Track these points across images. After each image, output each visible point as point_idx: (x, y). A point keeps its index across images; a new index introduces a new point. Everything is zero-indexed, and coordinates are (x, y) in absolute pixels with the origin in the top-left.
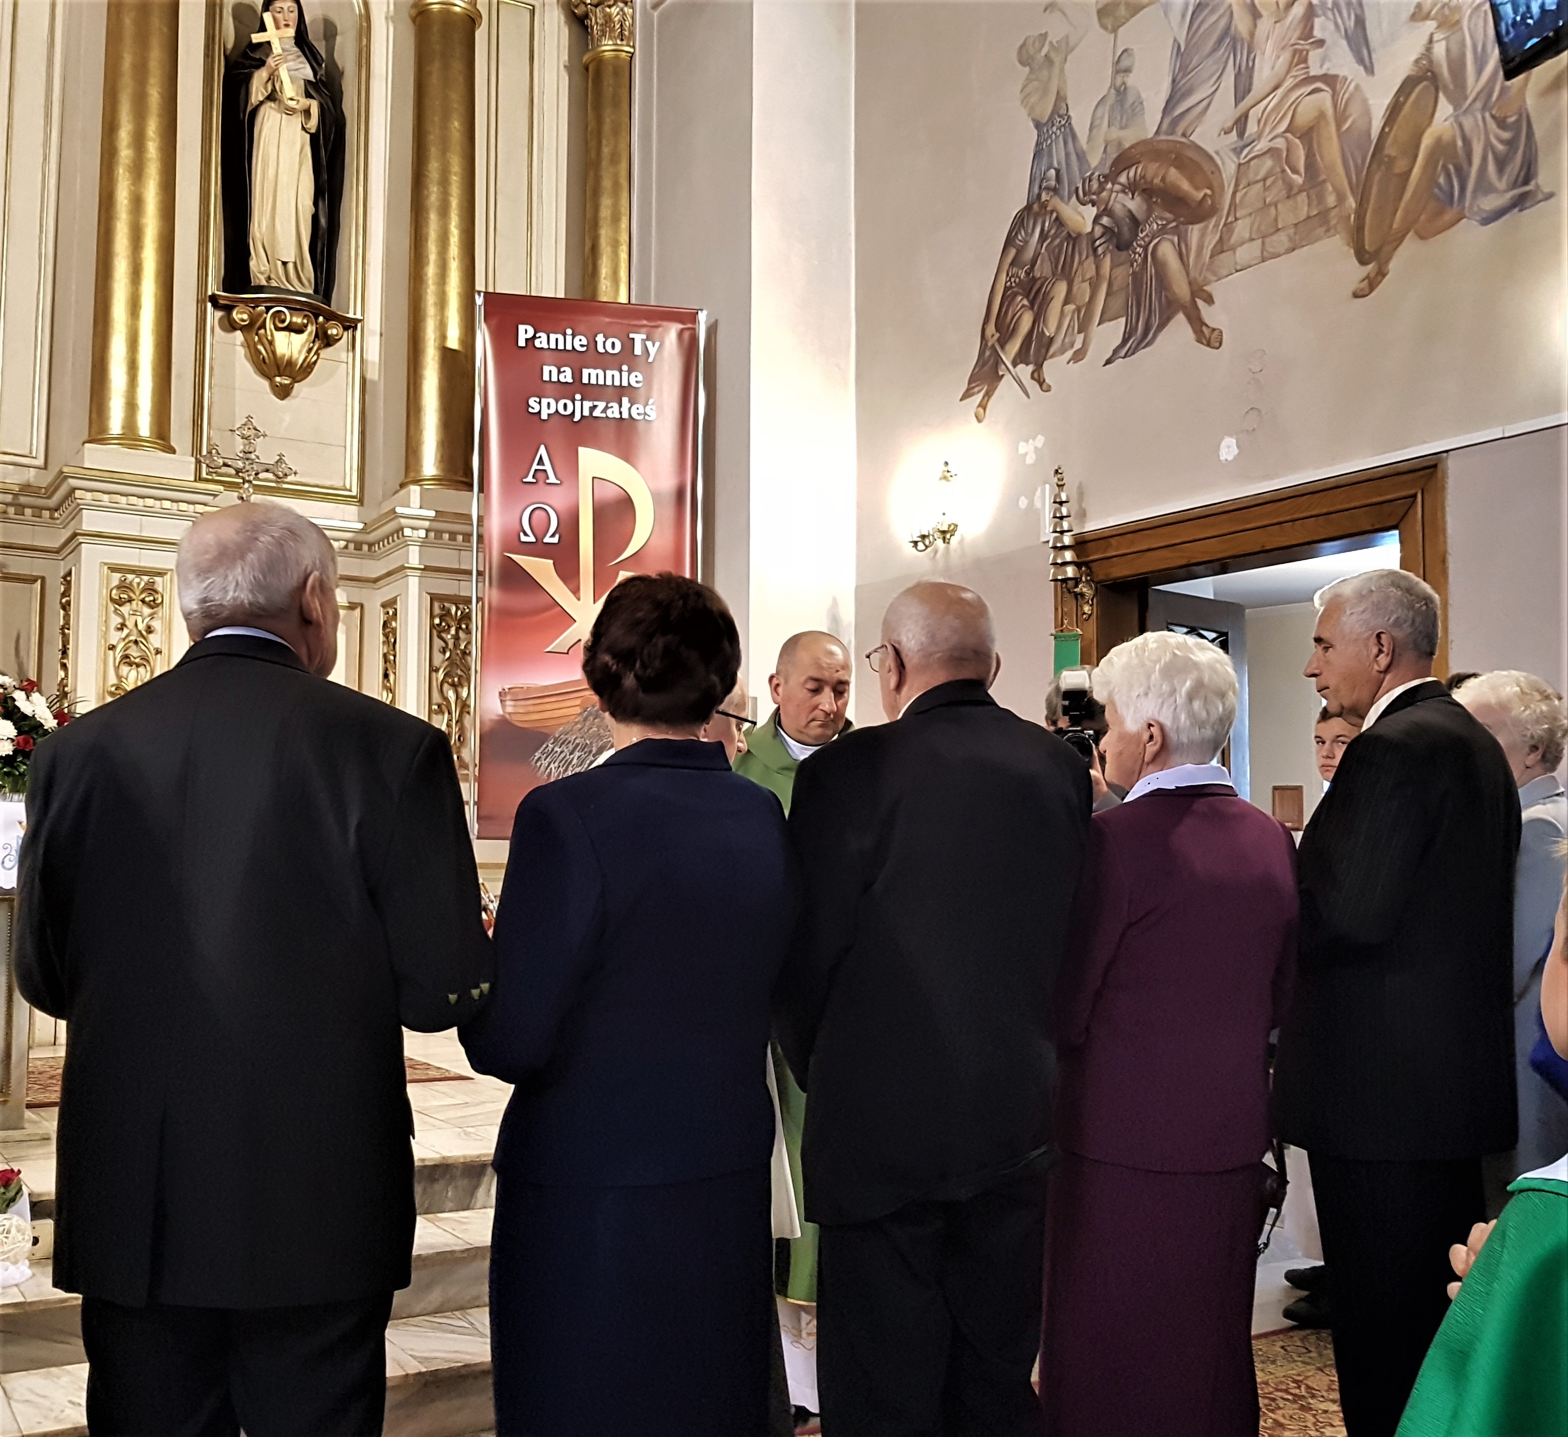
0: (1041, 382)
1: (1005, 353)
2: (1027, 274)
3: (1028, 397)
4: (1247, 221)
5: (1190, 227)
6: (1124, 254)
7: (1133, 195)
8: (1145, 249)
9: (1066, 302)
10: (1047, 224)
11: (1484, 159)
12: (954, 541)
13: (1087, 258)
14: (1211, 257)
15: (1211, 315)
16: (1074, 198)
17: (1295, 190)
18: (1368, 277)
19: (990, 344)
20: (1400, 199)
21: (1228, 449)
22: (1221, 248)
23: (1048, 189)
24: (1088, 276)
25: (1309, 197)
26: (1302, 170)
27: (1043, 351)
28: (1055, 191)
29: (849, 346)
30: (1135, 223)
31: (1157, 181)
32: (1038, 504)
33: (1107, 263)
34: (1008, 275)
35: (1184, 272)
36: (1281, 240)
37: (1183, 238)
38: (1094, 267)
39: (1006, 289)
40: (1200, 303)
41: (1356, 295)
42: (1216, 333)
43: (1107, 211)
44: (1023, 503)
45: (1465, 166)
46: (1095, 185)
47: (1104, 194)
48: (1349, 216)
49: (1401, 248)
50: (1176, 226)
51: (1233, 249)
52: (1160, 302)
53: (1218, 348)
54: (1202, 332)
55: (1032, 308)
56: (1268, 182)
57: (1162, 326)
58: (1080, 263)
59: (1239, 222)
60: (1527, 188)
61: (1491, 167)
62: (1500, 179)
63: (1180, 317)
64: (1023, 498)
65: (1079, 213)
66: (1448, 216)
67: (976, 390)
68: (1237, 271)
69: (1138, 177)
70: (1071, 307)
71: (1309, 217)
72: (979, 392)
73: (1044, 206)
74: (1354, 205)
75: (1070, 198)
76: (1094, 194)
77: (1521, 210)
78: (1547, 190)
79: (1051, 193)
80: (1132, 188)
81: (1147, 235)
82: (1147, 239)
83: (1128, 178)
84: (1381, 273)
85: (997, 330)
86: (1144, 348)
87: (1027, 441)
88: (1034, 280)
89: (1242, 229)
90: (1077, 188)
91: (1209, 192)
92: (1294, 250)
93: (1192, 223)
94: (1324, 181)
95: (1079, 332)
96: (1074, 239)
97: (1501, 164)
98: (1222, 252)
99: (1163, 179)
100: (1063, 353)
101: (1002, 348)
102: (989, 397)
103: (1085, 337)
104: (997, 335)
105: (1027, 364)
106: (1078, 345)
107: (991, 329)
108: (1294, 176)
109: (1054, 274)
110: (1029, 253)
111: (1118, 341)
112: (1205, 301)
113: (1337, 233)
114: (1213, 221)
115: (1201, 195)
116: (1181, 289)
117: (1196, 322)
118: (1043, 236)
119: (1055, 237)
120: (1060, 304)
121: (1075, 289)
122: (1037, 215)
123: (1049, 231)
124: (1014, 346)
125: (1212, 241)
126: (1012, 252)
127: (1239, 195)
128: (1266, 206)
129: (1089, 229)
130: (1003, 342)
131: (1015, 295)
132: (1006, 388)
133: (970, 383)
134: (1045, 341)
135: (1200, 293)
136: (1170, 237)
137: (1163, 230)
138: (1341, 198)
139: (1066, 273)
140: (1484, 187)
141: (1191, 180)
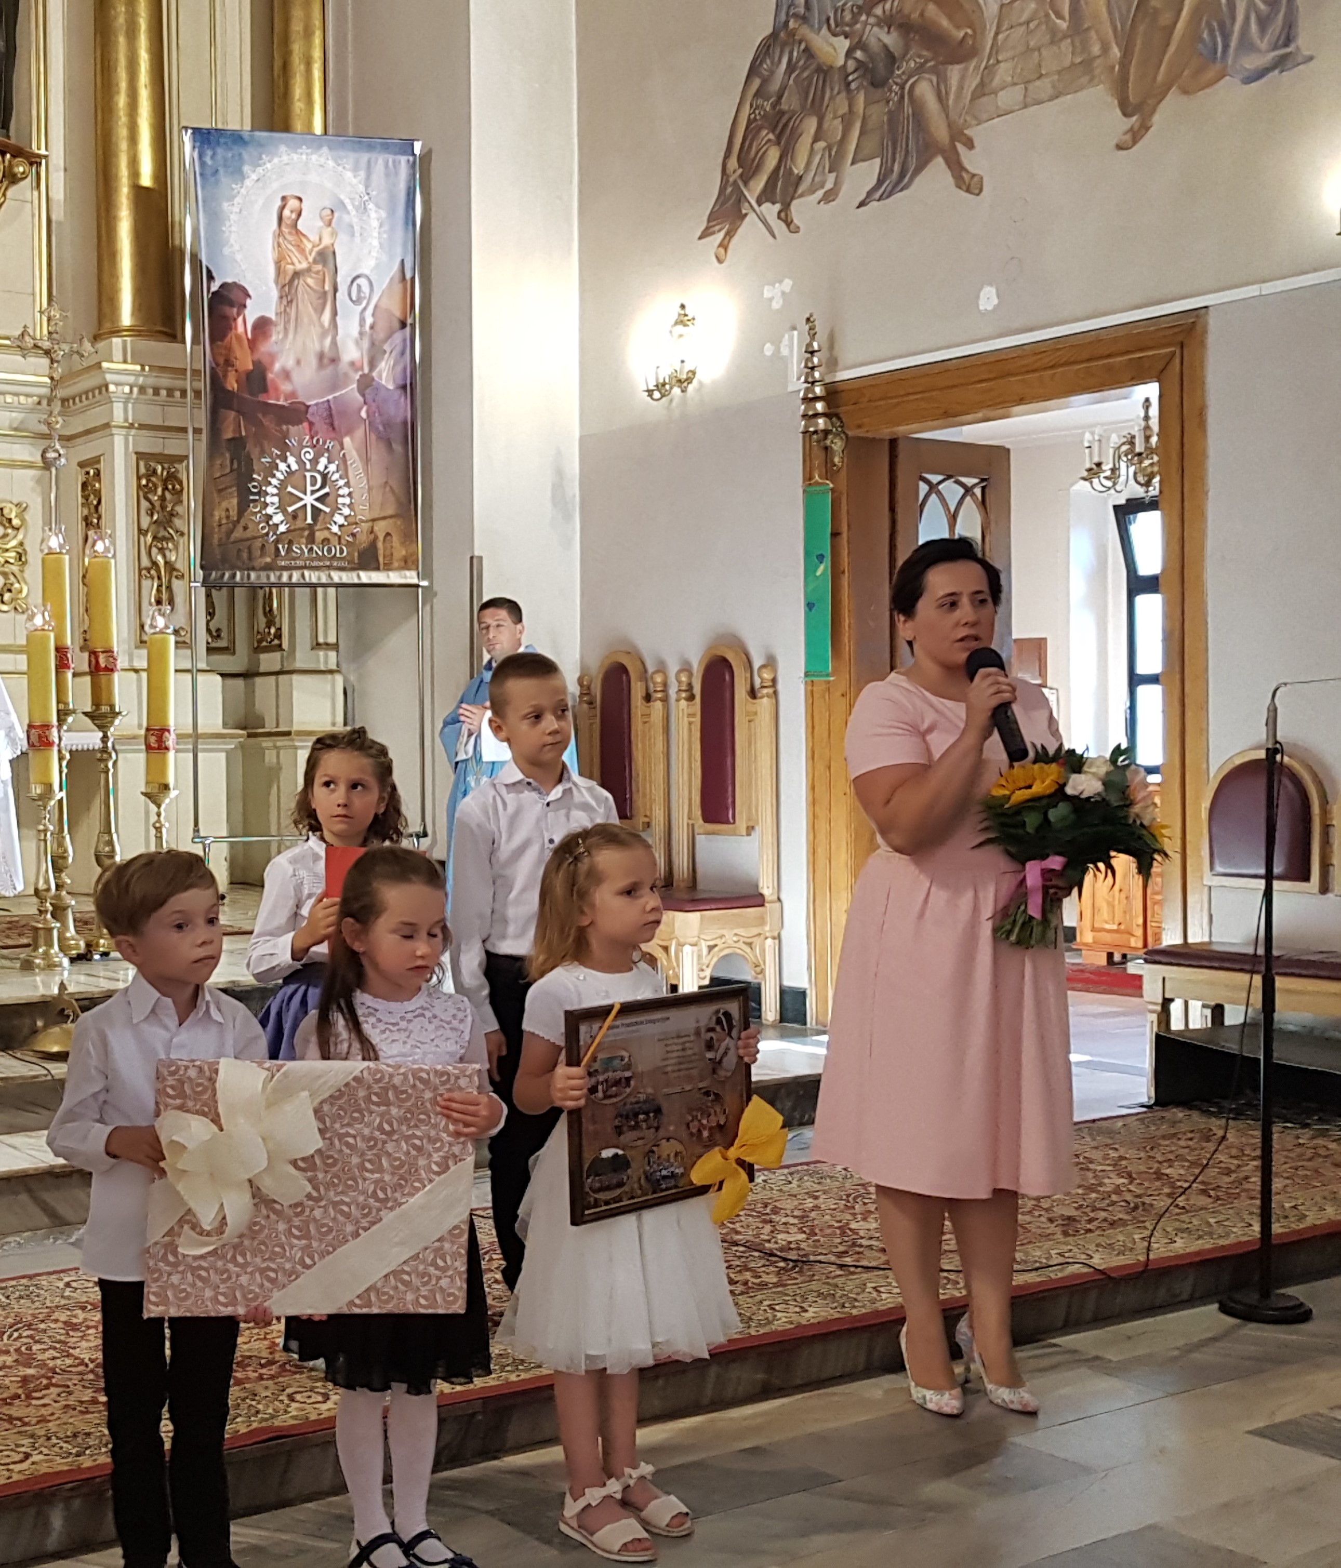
0: (788, 223)
1: (749, 190)
2: (774, 106)
3: (774, 236)
4: (1009, 65)
5: (950, 67)
6: (878, 93)
7: (889, 28)
8: (902, 88)
9: (816, 139)
10: (795, 54)
11: (1247, 19)
12: (691, 388)
13: (838, 93)
14: (972, 100)
15: (971, 160)
16: (825, 28)
17: (1060, 35)
18: (1131, 129)
19: (731, 180)
20: (1164, 53)
21: (988, 298)
22: (982, 91)
23: (796, 16)
24: (840, 112)
25: (1073, 43)
26: (1067, 16)
27: (791, 190)
28: (804, 19)
29: (571, 175)
30: (891, 59)
31: (915, 16)
32: (785, 351)
33: (861, 99)
34: (751, 106)
35: (943, 115)
36: (1044, 87)
37: (942, 78)
38: (846, 104)
39: (749, 122)
40: (960, 147)
41: (1119, 147)
42: (976, 179)
43: (859, 44)
44: (769, 350)
45: (1228, 22)
46: (848, 17)
47: (858, 26)
48: (1114, 67)
49: (1164, 102)
50: (934, 66)
51: (995, 93)
52: (917, 143)
53: (978, 195)
54: (962, 178)
55: (778, 143)
56: (1032, 25)
57: (919, 170)
58: (832, 98)
59: (1002, 65)
60: (1288, 50)
61: (1254, 27)
62: (1262, 37)
63: (939, 160)
64: (768, 345)
65: (831, 45)
66: (1210, 74)
67: (717, 228)
68: (999, 116)
69: (894, 10)
70: (821, 145)
71: (1073, 64)
72: (720, 231)
73: (792, 34)
74: (1118, 55)
75: (820, 29)
76: (847, 25)
77: (1282, 71)
78: (1307, 53)
79: (800, 22)
80: (887, 22)
81: (903, 73)
82: (904, 77)
83: (884, 12)
84: (1145, 127)
85: (740, 166)
86: (902, 190)
87: (773, 285)
88: (782, 113)
89: (1004, 72)
90: (828, 20)
91: (969, 31)
92: (1057, 97)
93: (951, 63)
94: (1088, 29)
95: (830, 172)
96: (824, 71)
97: (1263, 23)
98: (984, 95)
99: (922, 15)
100: (814, 192)
101: (746, 184)
102: (731, 238)
103: (837, 177)
104: (740, 171)
105: (774, 203)
106: (829, 185)
107: (733, 163)
108: (1058, 21)
109: (803, 107)
110: (775, 86)
111: (874, 181)
112: (965, 144)
113: (1101, 82)
114: (973, 64)
115: (962, 34)
116: (941, 132)
117: (956, 167)
118: (791, 67)
119: (804, 68)
120: (810, 141)
121: (826, 125)
122: (784, 45)
123: (798, 61)
124: (759, 184)
125: (973, 83)
126: (756, 83)
127: (1000, 37)
128: (1029, 50)
129: (841, 62)
130: (746, 178)
131: (760, 128)
132: (750, 227)
133: (709, 221)
134: (793, 179)
135: (960, 137)
136: (927, 76)
137: (920, 69)
138: (1105, 49)
139: (817, 108)
140: (1246, 45)
141: (950, 17)
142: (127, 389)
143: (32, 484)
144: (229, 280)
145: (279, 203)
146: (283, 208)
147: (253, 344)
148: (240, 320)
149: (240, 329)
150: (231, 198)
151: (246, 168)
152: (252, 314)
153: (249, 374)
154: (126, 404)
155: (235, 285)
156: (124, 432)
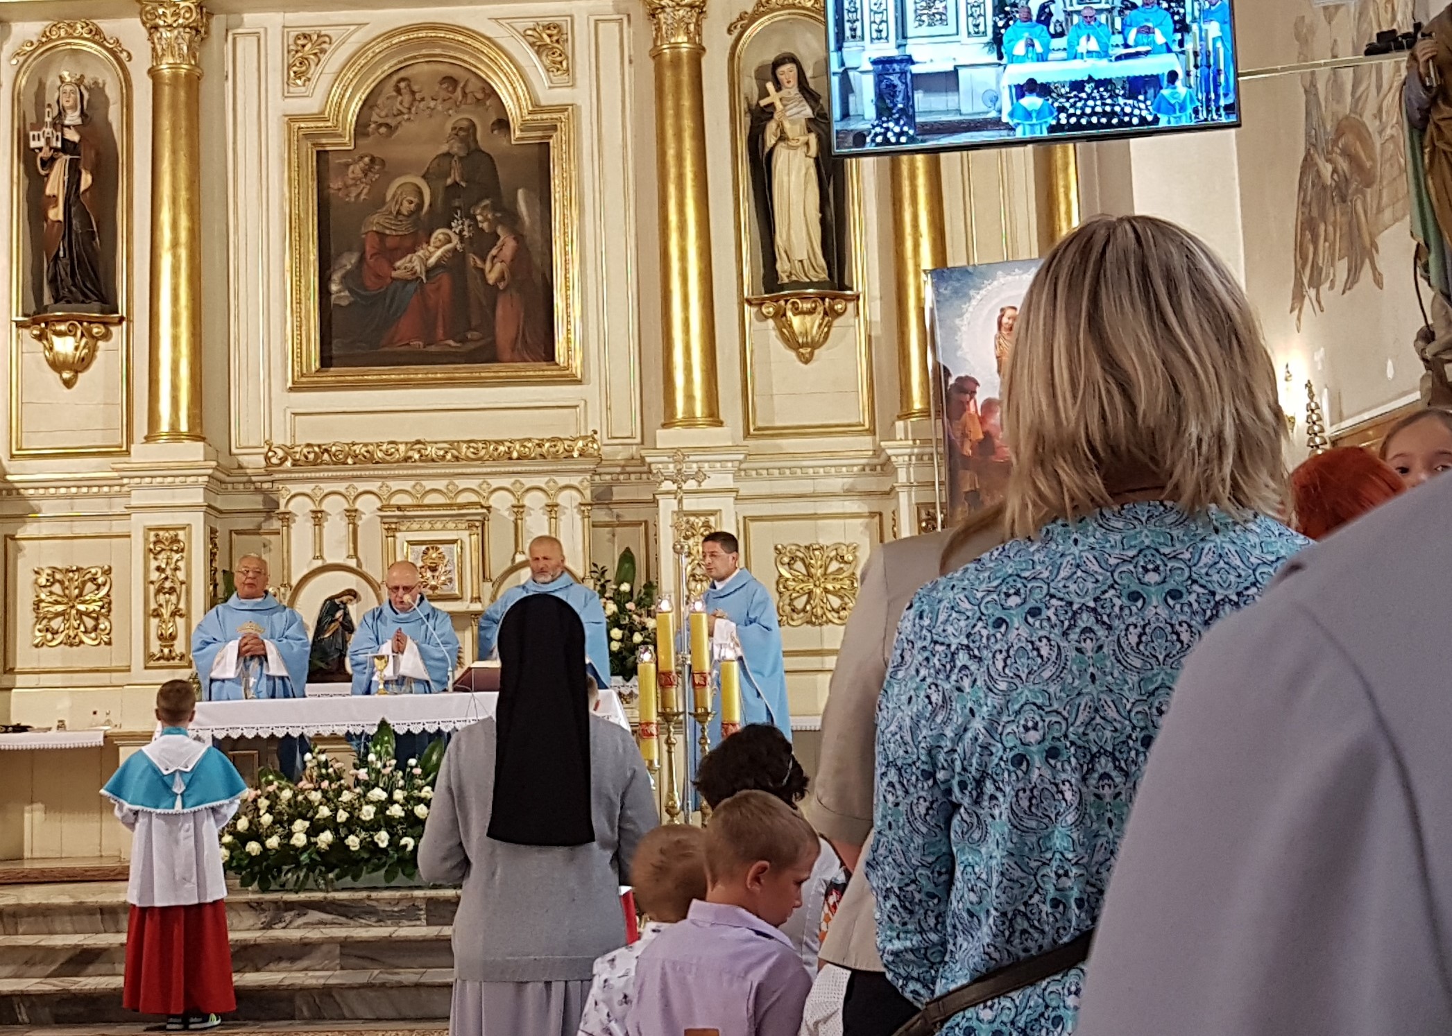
0: (1320, 304)
1: (1305, 277)
2: (1309, 213)
3: (1315, 314)
4: (1387, 190)
5: (1367, 190)
6: (1344, 207)
7: (1345, 159)
9: (1325, 240)
10: (1314, 174)
17: (1402, 170)
19: (1298, 268)
21: (1390, 369)
23: (1312, 145)
27: (1319, 278)
28: (1315, 147)
30: (1347, 181)
31: (1353, 149)
33: (1338, 210)
34: (1301, 212)
35: (1367, 226)
36: (1400, 208)
38: (1333, 214)
39: (1301, 224)
40: (1374, 252)
42: (1381, 276)
43: (1335, 169)
46: (1330, 147)
47: (1334, 155)
50: (1362, 188)
51: (1383, 211)
52: (1360, 247)
53: (1382, 289)
54: (1375, 275)
55: (1312, 242)
56: (1392, 162)
57: (1361, 267)
58: (1328, 209)
59: (1384, 189)
65: (1326, 168)
67: (1295, 305)
68: (1385, 229)
69: (1345, 145)
72: (1296, 307)
73: (1312, 158)
75: (1321, 155)
76: (1330, 154)
79: (1314, 150)
80: (1344, 153)
85: (1301, 257)
86: (1356, 283)
87: (1317, 351)
88: (1312, 218)
89: (1385, 195)
90: (1323, 148)
93: (1367, 187)
95: (1331, 265)
96: (1324, 188)
99: (1355, 149)
101: (1303, 272)
102: (1301, 313)
103: (1334, 270)
104: (1301, 261)
105: (1314, 288)
106: (1332, 276)
107: (1298, 255)
108: (1401, 159)
109: (1319, 215)
110: (1308, 197)
111: (1346, 275)
112: (1375, 250)
115: (1369, 165)
118: (1313, 184)
119: (1318, 185)
120: (1323, 241)
121: (1327, 230)
122: (1309, 167)
123: (1315, 179)
124: (1308, 272)
125: (1375, 202)
126: (1302, 194)
128: (1393, 180)
129: (1329, 182)
130: (1303, 268)
131: (1305, 229)
132: (1307, 306)
133: (1292, 299)
134: (1319, 270)
136: (1359, 196)
139: (1324, 216)
141: (1365, 152)
142: (906, 458)
143: (861, 529)
144: (963, 375)
145: (998, 314)
146: (1001, 317)
147: (982, 420)
148: (972, 403)
149: (972, 409)
150: (961, 316)
151: (972, 292)
152: (980, 398)
153: (980, 443)
154: (908, 469)
155: (967, 379)
156: (906, 489)
